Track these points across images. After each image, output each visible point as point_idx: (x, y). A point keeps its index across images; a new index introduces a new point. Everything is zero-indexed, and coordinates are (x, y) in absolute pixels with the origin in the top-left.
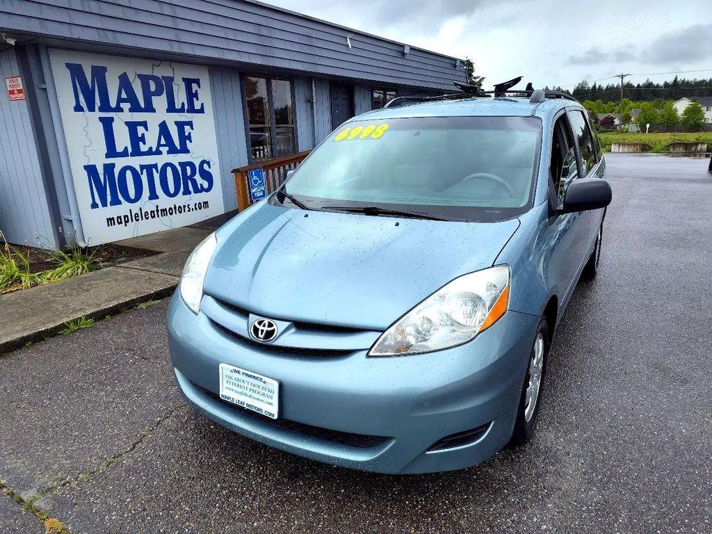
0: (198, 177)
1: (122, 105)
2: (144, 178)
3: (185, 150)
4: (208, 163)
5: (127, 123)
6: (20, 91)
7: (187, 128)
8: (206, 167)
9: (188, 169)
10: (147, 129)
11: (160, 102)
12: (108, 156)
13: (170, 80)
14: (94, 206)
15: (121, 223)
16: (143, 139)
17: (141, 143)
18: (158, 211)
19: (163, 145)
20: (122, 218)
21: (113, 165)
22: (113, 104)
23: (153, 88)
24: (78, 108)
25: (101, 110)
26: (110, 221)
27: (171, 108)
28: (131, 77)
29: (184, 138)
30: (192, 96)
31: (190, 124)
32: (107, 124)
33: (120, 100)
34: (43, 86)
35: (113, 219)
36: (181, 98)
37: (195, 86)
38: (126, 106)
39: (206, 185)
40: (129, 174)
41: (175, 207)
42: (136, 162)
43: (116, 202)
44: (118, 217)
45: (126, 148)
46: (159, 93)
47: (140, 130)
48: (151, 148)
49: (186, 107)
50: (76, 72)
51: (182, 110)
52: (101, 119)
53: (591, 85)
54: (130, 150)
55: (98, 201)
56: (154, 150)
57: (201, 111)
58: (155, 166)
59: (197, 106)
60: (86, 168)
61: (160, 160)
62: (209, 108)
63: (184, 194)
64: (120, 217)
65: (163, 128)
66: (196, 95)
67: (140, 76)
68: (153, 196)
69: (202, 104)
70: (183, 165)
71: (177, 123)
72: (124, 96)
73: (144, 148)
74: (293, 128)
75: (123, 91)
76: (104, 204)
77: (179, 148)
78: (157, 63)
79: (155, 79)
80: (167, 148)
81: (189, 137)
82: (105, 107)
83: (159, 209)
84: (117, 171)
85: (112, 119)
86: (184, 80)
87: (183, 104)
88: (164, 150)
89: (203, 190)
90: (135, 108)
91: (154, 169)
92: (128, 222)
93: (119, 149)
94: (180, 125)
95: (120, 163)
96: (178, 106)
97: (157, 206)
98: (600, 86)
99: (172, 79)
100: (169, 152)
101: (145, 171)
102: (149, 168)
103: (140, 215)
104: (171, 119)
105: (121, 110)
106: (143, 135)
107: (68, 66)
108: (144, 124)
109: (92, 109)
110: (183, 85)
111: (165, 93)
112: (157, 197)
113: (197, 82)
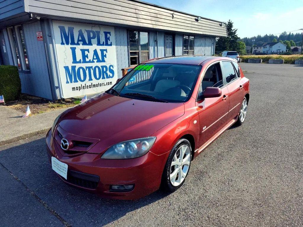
0: (108, 72)
1: (79, 42)
2: (87, 72)
3: (103, 61)
4: (113, 66)
5: (81, 50)
6: (41, 37)
7: (105, 52)
8: (111, 68)
9: (105, 69)
10: (89, 52)
12: (73, 63)
13: (98, 33)
15: (78, 90)
16: (87, 56)
17: (86, 58)
18: (92, 85)
19: (95, 59)
20: (78, 87)
21: (75, 66)
22: (76, 42)
23: (92, 36)
24: (62, 43)
25: (71, 44)
26: (73, 89)
27: (99, 44)
28: (83, 31)
29: (104, 56)
30: (107, 39)
31: (106, 50)
32: (73, 50)
33: (79, 40)
34: (50, 35)
35: (75, 88)
37: (108, 35)
38: (81, 43)
39: (111, 75)
40: (81, 70)
41: (99, 84)
42: (84, 65)
43: (76, 81)
45: (80, 60)
46: (94, 38)
48: (90, 60)
49: (105, 44)
50: (62, 30)
51: (103, 45)
52: (71, 48)
53: (288, 34)
54: (82, 61)
55: (69, 80)
57: (111, 45)
58: (92, 67)
59: (109, 43)
60: (65, 67)
61: (93, 65)
62: (114, 44)
63: (102, 79)
65: (95, 52)
66: (109, 39)
67: (87, 31)
69: (111, 42)
70: (103, 67)
71: (101, 50)
72: (80, 39)
73: (87, 60)
74: (148, 52)
75: (80, 37)
76: (71, 82)
77: (101, 60)
78: (94, 25)
79: (93, 32)
80: (96, 60)
84: (76, 69)
85: (75, 48)
86: (104, 32)
87: (103, 42)
89: (110, 77)
90: (85, 43)
91: (91, 69)
92: (80, 89)
93: (78, 60)
95: (78, 66)
96: (101, 43)
97: (92, 83)
98: (292, 34)
100: (97, 62)
101: (87, 69)
102: (89, 68)
103: (85, 86)
104: (99, 48)
105: (79, 44)
106: (87, 54)
107: (59, 27)
108: (88, 50)
109: (67, 44)
110: (104, 35)
111: (96, 37)
112: (92, 80)
113: (109, 33)
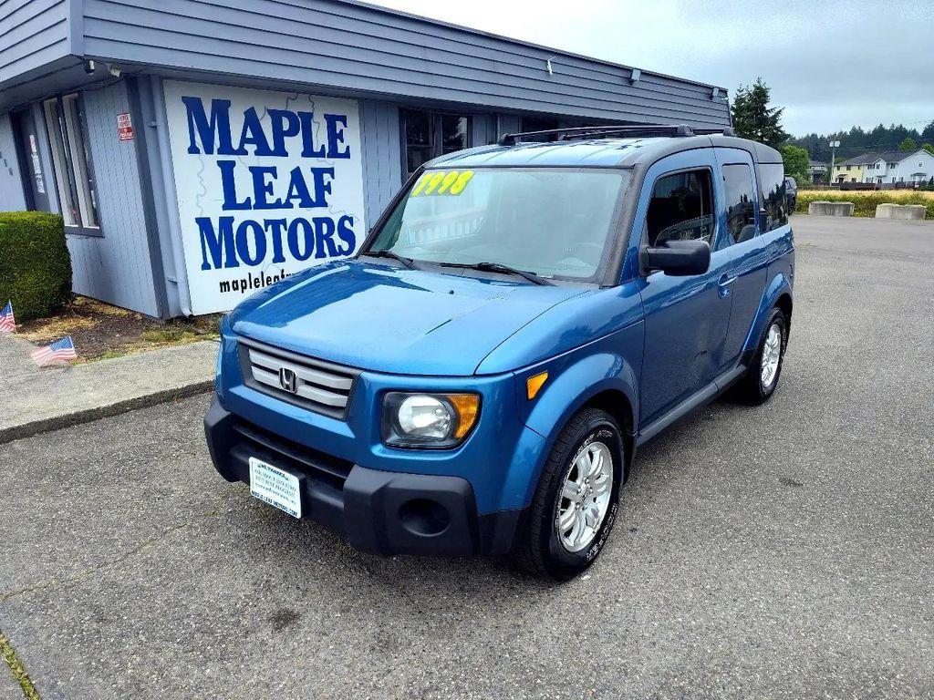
0: (336, 237)
1: (247, 147)
2: (269, 236)
3: (321, 203)
4: (351, 220)
5: (251, 169)
6: (129, 130)
7: (326, 177)
8: (347, 224)
9: (325, 227)
10: (275, 177)
11: (294, 144)
12: (225, 207)
13: (308, 118)
14: (206, 266)
15: (237, 289)
16: (270, 188)
17: (267, 193)
18: (283, 276)
19: (295, 197)
20: (239, 282)
21: (232, 219)
22: (235, 145)
23: (286, 125)
24: (193, 150)
25: (221, 152)
26: (224, 286)
27: (308, 152)
28: (260, 113)
29: (322, 188)
30: (334, 137)
31: (331, 171)
32: (227, 169)
33: (244, 140)
34: (154, 124)
35: (228, 283)
36: (320, 138)
37: (339, 125)
38: (251, 148)
39: (345, 246)
40: (250, 231)
42: (260, 216)
43: (232, 263)
44: (234, 282)
45: (249, 198)
46: (292, 132)
47: (268, 177)
48: (279, 200)
49: (327, 151)
50: (194, 107)
51: (321, 154)
52: (220, 163)
54: (253, 202)
55: (210, 260)
56: (283, 202)
57: (347, 155)
58: (284, 222)
59: (341, 149)
60: (199, 220)
61: (289, 215)
62: (356, 153)
63: (317, 257)
64: (237, 282)
65: (297, 176)
66: (340, 136)
67: (272, 113)
68: (279, 258)
69: (348, 148)
70: (318, 221)
71: (313, 170)
72: (249, 135)
73: (270, 199)
75: (249, 129)
76: (218, 265)
77: (314, 200)
78: (293, 95)
79: (290, 115)
80: (299, 201)
81: (329, 188)
82: (226, 148)
83: (285, 273)
84: (235, 226)
85: (233, 164)
86: (326, 116)
87: (323, 146)
88: (296, 202)
89: (341, 252)
90: (263, 150)
91: (282, 227)
92: (245, 288)
93: (240, 200)
94: (318, 173)
95: (240, 217)
96: (316, 148)
97: (283, 271)
99: (310, 115)
100: (301, 206)
101: (270, 227)
102: (276, 224)
103: (260, 279)
104: (307, 166)
105: (246, 153)
106: (270, 183)
107: (185, 99)
108: (273, 171)
109: (209, 151)
110: (324, 124)
111: (301, 133)
112: (283, 260)
113: (343, 119)
